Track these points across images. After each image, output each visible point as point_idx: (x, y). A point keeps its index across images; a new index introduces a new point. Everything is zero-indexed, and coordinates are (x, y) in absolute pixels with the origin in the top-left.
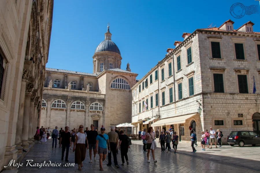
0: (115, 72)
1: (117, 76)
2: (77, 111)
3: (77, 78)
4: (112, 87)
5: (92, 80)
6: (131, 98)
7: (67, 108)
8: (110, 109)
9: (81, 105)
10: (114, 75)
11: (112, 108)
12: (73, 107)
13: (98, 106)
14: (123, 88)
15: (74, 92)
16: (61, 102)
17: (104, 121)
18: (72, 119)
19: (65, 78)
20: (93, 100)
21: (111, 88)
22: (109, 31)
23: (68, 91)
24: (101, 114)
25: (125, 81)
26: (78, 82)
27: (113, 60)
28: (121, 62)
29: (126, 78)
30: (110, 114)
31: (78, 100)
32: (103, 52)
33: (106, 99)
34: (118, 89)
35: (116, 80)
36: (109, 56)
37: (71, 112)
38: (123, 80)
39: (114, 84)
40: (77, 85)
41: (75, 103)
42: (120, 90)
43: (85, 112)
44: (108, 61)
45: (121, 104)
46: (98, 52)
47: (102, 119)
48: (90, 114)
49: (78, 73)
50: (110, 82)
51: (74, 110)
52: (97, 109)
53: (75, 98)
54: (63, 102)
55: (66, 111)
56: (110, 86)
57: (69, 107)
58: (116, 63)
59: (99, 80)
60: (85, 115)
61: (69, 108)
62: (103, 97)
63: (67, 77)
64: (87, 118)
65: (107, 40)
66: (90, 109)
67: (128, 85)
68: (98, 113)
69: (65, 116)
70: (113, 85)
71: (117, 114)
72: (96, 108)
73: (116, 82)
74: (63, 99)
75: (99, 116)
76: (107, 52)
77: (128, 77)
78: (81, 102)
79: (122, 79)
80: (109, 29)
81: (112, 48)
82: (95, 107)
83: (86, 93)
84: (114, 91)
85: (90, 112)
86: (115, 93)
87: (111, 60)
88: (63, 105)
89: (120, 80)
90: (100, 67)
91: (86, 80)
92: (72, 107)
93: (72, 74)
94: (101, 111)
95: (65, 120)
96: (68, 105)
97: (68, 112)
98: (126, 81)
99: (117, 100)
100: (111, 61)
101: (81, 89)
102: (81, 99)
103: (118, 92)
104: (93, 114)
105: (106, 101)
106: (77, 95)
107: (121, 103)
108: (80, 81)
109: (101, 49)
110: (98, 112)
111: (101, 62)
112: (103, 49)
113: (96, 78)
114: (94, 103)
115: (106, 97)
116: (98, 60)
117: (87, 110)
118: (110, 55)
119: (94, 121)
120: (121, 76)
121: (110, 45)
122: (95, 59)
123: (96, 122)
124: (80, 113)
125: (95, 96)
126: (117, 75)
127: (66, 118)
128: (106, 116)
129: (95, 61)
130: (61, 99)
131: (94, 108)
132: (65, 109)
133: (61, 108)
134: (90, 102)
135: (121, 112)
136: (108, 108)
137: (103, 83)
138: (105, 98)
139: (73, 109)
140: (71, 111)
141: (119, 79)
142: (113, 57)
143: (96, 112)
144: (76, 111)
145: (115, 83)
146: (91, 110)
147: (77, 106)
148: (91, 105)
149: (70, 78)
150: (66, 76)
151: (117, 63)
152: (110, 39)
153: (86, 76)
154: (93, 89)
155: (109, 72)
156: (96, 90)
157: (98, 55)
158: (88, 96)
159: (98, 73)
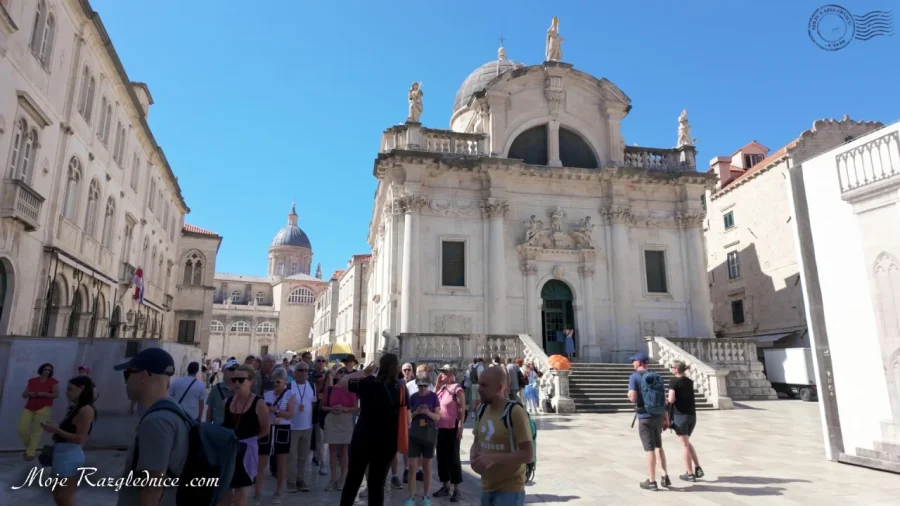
0: (294, 281)
1: (298, 286)
2: (239, 335)
3: (241, 288)
4: (289, 301)
5: (265, 289)
6: (312, 316)
7: (225, 332)
8: (285, 330)
9: (244, 327)
10: (293, 285)
11: (288, 330)
12: (234, 329)
13: (269, 327)
14: (305, 302)
15: (236, 309)
16: (216, 324)
17: (276, 346)
18: (231, 347)
20: (261, 319)
21: (289, 303)
22: (294, 211)
23: (227, 308)
24: (272, 338)
25: (309, 293)
26: (243, 293)
27: (297, 258)
28: (311, 259)
29: (311, 289)
30: (285, 338)
31: (240, 321)
32: (283, 247)
33: (281, 318)
34: (299, 303)
35: (296, 292)
37: (231, 337)
38: (306, 291)
39: (293, 297)
40: (242, 296)
41: (236, 325)
42: (301, 305)
43: (249, 335)
44: (290, 260)
46: (275, 246)
47: (273, 343)
48: (257, 338)
49: (243, 279)
50: (287, 295)
51: (234, 334)
53: (236, 318)
54: (219, 325)
55: (224, 335)
56: (287, 300)
58: (302, 263)
59: (275, 289)
60: (250, 340)
61: (227, 331)
62: (276, 314)
63: (226, 286)
64: (252, 343)
65: (291, 227)
66: (258, 331)
67: (313, 297)
68: (268, 337)
69: (221, 341)
70: (291, 298)
71: (295, 338)
72: (266, 330)
73: (296, 294)
74: (219, 321)
75: (269, 340)
76: (288, 246)
77: (314, 286)
78: (244, 323)
79: (305, 289)
80: (294, 209)
81: (299, 240)
82: (264, 329)
83: (252, 309)
84: (293, 307)
85: (257, 335)
86: (295, 309)
87: (294, 259)
88: (219, 328)
89: (301, 291)
90: (277, 268)
91: (255, 290)
92: (232, 330)
93: (235, 282)
94: (272, 334)
95: (221, 347)
96: (227, 328)
97: (227, 336)
98: (311, 292)
99: (297, 318)
101: (245, 303)
102: (244, 318)
103: (299, 308)
104: (260, 337)
105: (280, 321)
106: (240, 313)
108: (246, 291)
109: (280, 241)
110: (268, 335)
111: (280, 262)
112: (283, 242)
113: (271, 287)
114: (263, 324)
115: (280, 315)
116: (276, 257)
117: (253, 334)
118: (293, 252)
119: (262, 347)
120: (304, 286)
121: (295, 235)
122: (271, 256)
123: (265, 349)
124: (242, 337)
125: (267, 315)
126: (296, 284)
127: (224, 345)
128: (279, 339)
129: (272, 259)
130: (217, 320)
132: (222, 332)
133: (217, 331)
134: (257, 322)
136: (283, 330)
137: (278, 293)
139: (233, 332)
140: (230, 335)
142: (298, 254)
143: (266, 335)
144: (237, 334)
145: (295, 296)
146: (259, 333)
147: (239, 328)
148: (259, 327)
149: (231, 286)
152: (295, 224)
153: (256, 284)
154: (265, 301)
155: (286, 281)
156: (270, 303)
157: (275, 251)
158: (255, 314)
159: (274, 277)
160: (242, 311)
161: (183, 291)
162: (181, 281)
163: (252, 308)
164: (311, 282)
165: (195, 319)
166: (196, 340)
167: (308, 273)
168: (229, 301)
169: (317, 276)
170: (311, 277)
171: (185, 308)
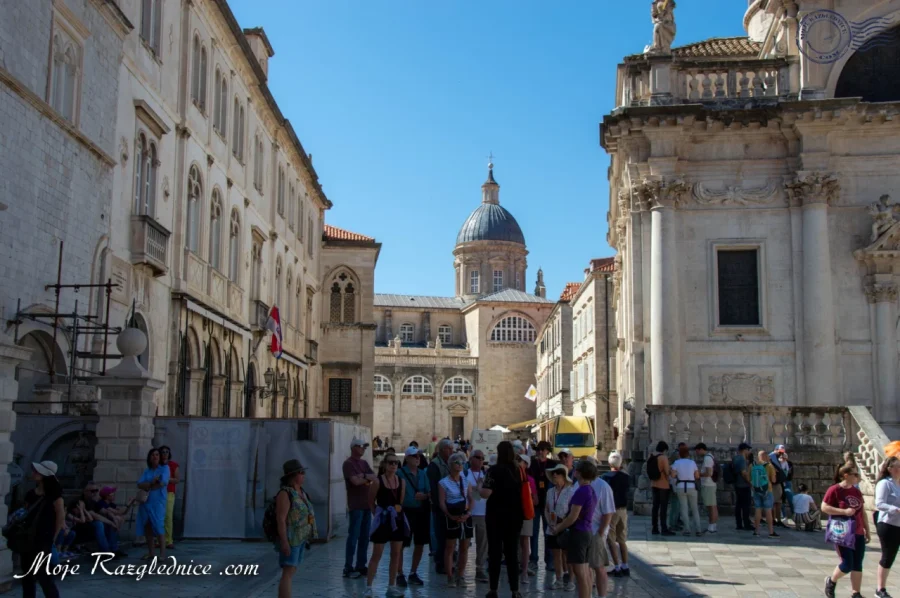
0: (499, 303)
1: (505, 313)
2: (417, 398)
3: (414, 317)
4: (493, 338)
5: (451, 319)
6: (533, 365)
7: (394, 392)
8: (489, 389)
9: (423, 384)
10: (498, 310)
11: (494, 388)
12: (407, 389)
13: (463, 385)
14: (520, 339)
15: (408, 355)
16: (379, 381)
17: (476, 417)
18: (406, 417)
19: (388, 318)
20: (449, 372)
21: (492, 342)
22: (491, 178)
23: (394, 353)
24: (469, 403)
25: (525, 323)
26: (418, 326)
27: (502, 262)
28: (525, 262)
29: (527, 315)
30: (490, 402)
31: (417, 374)
32: (477, 242)
33: (480, 369)
34: (509, 342)
35: (504, 322)
36: (492, 254)
37: (404, 401)
38: (520, 319)
39: (498, 331)
40: (416, 333)
41: (410, 381)
42: (513, 345)
43: (432, 398)
44: (490, 266)
45: (515, 378)
46: (464, 244)
47: (471, 413)
48: (446, 403)
49: (416, 303)
50: (489, 328)
51: (409, 397)
52: (460, 391)
53: (411, 370)
54: (385, 381)
55: (393, 398)
56: (490, 337)
57: (398, 389)
58: (509, 271)
59: (468, 317)
60: (434, 406)
61: (397, 391)
62: (473, 363)
63: (390, 316)
64: (438, 411)
65: (488, 205)
66: (445, 391)
67: (533, 330)
68: (463, 401)
69: (391, 409)
70: (496, 333)
71: (507, 402)
72: (458, 389)
73: (504, 326)
74: (384, 374)
75: (464, 407)
76: (486, 242)
77: (532, 312)
78: (423, 378)
79: (517, 317)
80: (491, 172)
81: (502, 230)
82: (456, 387)
83: (434, 354)
84: (499, 348)
85: (445, 398)
86: (501, 353)
87: (497, 263)
88: (385, 386)
89: (512, 321)
90: (469, 281)
91: (437, 320)
92: (404, 390)
93: (402, 308)
94: (469, 395)
95: (390, 419)
96: (396, 386)
97: (397, 400)
98: (528, 322)
99: (507, 369)
100: (496, 265)
101: (422, 344)
102: (423, 370)
103: (509, 350)
104: (450, 402)
105: (480, 373)
106: (414, 362)
107: (516, 374)
108: (422, 323)
109: (471, 234)
110: (462, 398)
111: (474, 269)
112: (476, 234)
113: (461, 314)
114: (452, 379)
115: (480, 364)
116: (467, 263)
117: (438, 396)
118: (494, 250)
119: (454, 418)
120: (516, 311)
121: (495, 221)
122: (458, 261)
124: (422, 402)
125: (456, 363)
126: (505, 309)
127: (394, 414)
128: (480, 405)
129: (459, 265)
130: (380, 373)
131: (453, 389)
132: (388, 393)
133: (382, 392)
134: (443, 377)
135: (517, 397)
136: (485, 389)
138: (477, 365)
139: (406, 393)
140: (402, 398)
141: (509, 319)
142: (503, 254)
143: (459, 398)
144: (413, 397)
145: (501, 329)
146: (447, 395)
147: (415, 386)
148: (446, 384)
149: (399, 316)
150: (388, 313)
151: (513, 267)
152: (495, 203)
153: (436, 311)
154: (453, 340)
155: (486, 305)
156: (461, 343)
157: (465, 251)
158: (439, 363)
159: (466, 297)
160: (418, 356)
161: (331, 332)
162: (327, 318)
163: (434, 352)
164: (529, 304)
165: (351, 376)
166: (355, 408)
167: (523, 289)
168: (397, 341)
169: (538, 293)
170: (529, 294)
171: (335, 360)
